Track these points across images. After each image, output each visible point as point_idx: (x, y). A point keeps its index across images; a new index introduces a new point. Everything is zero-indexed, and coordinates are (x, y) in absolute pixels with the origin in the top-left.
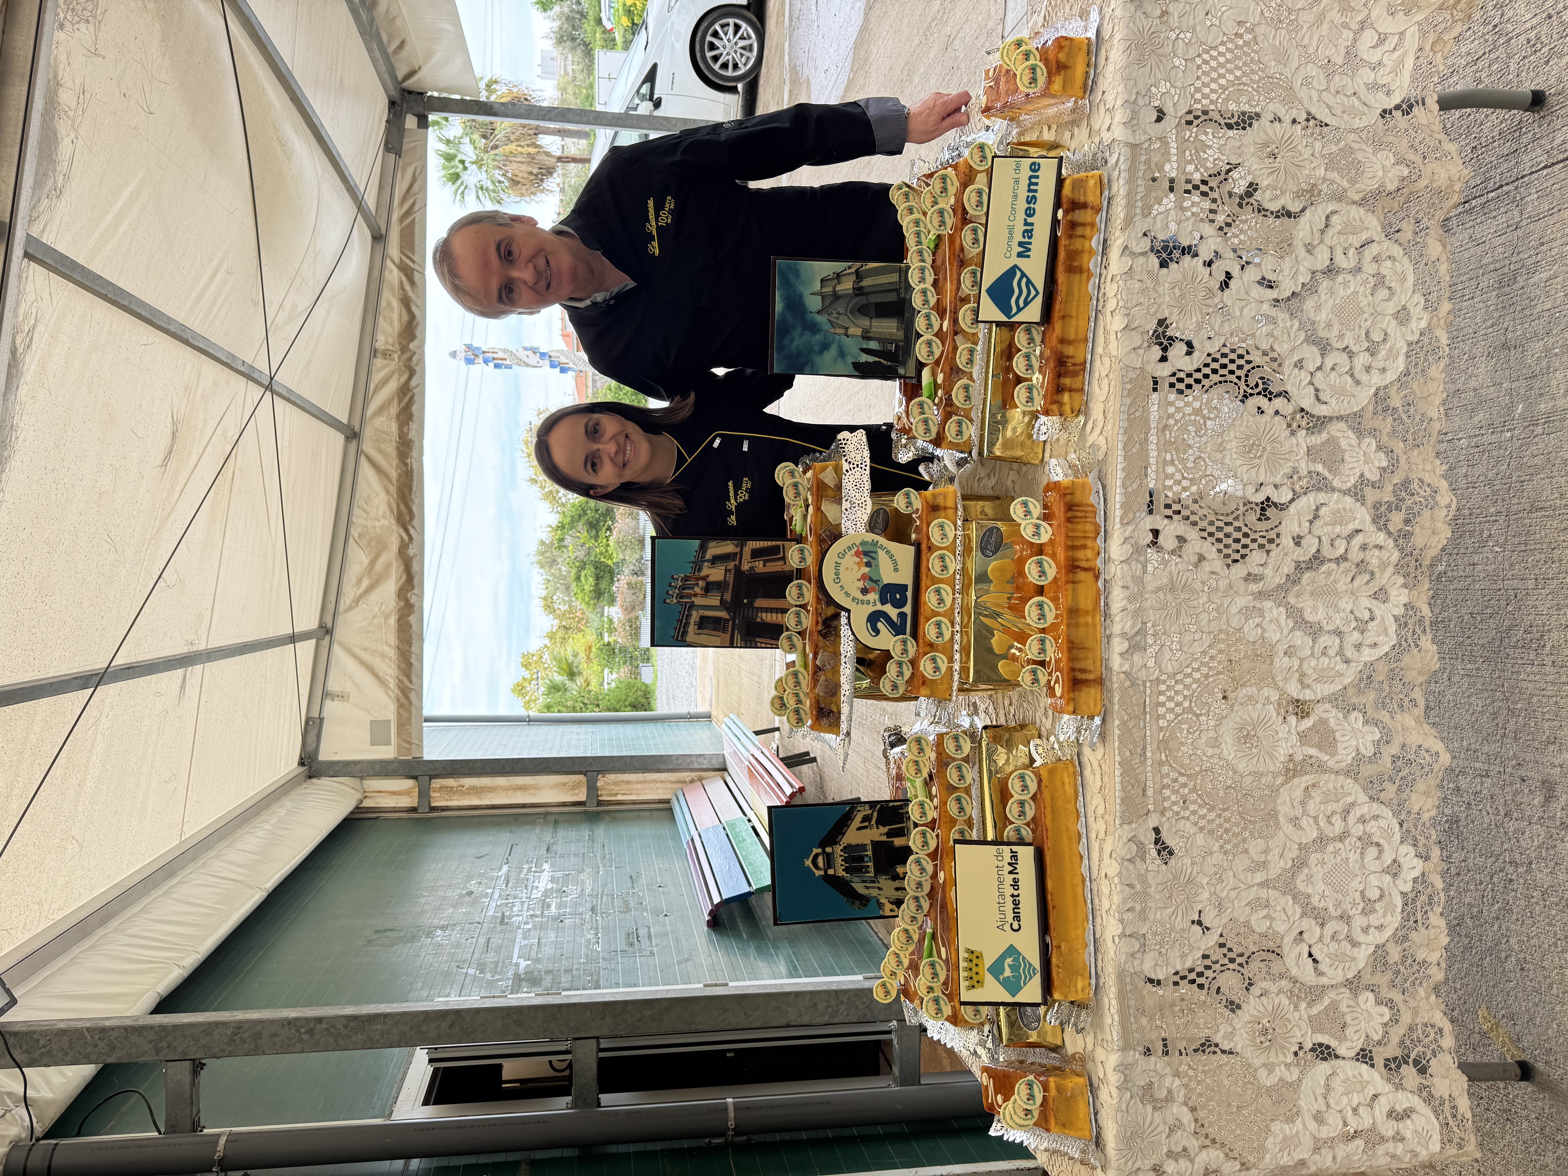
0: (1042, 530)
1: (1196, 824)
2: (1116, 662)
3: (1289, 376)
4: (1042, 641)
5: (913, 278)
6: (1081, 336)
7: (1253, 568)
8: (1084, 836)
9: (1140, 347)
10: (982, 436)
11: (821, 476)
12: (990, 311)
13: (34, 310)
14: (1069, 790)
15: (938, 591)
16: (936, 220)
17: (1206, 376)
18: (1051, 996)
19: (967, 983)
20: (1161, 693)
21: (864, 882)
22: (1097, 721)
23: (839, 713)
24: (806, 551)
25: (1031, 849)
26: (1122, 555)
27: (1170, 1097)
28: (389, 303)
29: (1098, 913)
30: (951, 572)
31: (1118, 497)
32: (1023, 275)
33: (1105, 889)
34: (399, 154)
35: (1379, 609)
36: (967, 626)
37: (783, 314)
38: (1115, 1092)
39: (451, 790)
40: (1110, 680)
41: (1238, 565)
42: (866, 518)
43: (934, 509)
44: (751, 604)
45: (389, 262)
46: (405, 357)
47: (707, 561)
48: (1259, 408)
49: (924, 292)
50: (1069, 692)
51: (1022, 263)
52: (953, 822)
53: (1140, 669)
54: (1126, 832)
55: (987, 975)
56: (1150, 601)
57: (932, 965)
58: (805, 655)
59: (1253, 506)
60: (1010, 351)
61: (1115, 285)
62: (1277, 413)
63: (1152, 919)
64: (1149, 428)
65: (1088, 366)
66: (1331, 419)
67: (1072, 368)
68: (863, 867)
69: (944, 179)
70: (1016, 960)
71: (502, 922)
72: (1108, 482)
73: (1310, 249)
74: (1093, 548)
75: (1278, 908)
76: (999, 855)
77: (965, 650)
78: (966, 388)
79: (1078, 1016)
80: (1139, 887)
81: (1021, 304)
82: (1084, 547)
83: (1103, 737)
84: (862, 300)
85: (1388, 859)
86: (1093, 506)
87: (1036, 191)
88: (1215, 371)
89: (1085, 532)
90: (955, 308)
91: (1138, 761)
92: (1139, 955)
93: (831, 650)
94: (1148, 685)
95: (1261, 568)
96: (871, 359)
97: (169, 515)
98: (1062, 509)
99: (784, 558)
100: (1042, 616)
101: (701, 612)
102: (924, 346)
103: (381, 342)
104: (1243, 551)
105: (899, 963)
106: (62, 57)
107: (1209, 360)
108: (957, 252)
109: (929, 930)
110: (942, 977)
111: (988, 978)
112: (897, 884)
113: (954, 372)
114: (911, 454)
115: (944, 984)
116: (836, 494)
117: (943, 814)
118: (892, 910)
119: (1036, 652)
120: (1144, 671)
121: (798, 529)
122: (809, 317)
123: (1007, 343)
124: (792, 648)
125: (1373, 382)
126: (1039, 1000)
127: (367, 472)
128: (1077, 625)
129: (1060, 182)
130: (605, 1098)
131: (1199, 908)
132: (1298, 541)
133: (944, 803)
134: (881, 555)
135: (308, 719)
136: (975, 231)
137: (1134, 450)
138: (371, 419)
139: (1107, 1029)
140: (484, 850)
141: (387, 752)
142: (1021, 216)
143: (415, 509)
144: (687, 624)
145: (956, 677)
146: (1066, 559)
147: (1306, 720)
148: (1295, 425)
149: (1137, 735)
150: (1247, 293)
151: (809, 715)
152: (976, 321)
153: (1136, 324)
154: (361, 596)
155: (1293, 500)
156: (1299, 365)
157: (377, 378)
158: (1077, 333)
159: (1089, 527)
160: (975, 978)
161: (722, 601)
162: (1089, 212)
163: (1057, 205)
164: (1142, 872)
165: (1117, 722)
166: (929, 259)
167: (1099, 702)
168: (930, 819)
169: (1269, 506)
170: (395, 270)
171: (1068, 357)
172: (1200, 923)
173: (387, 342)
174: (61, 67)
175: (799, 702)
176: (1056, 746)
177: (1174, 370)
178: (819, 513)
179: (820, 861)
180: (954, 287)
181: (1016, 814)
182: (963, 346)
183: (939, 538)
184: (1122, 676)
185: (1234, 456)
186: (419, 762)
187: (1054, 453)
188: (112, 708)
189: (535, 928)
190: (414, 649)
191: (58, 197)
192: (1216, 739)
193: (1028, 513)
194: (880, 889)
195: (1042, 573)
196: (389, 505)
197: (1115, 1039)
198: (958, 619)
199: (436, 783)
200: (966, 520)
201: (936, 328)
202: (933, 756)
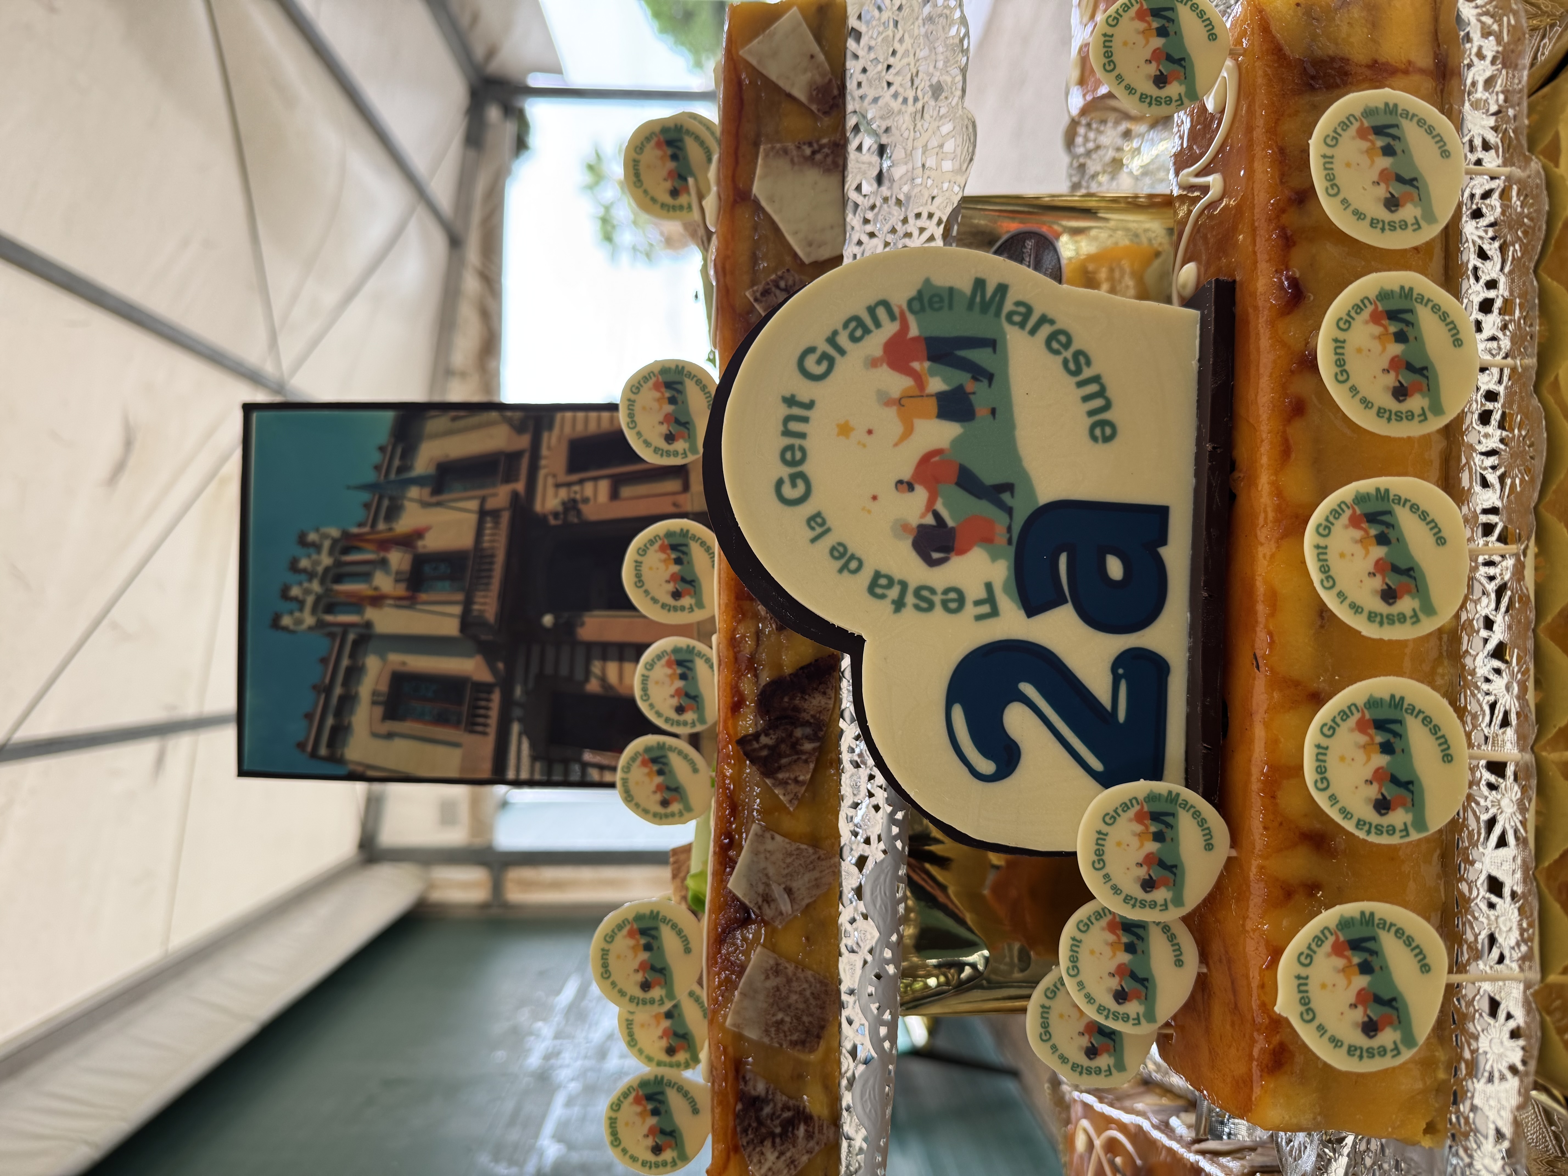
28: (466, 316)
34: (481, 149)
44: (565, 630)
45: (467, 270)
47: (417, 482)
93: (800, 824)
101: (397, 660)
103: (457, 360)
116: (823, 123)
140: (551, 964)
144: (348, 701)
151: (706, 1119)
161: (466, 621)
170: (474, 278)
173: (463, 361)
199: (511, 874)
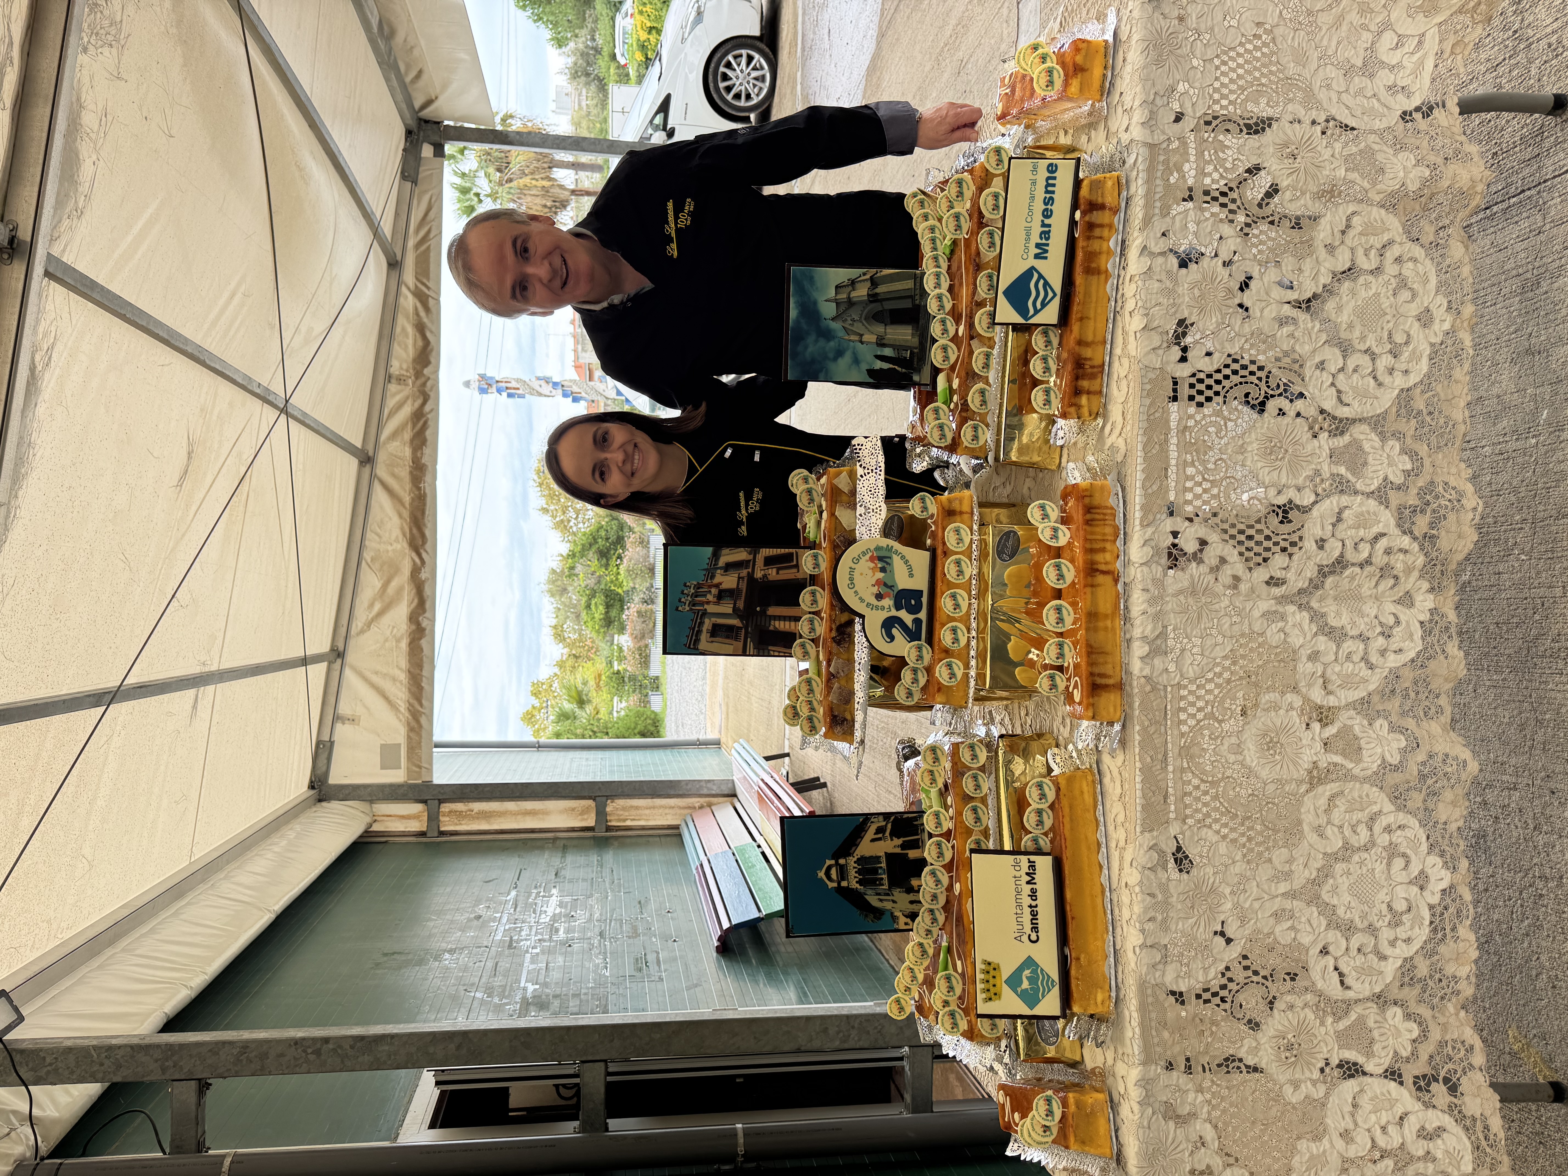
0: (1060, 534)
1: (1218, 832)
2: (1136, 666)
3: (1311, 377)
4: (1060, 646)
5: (929, 283)
6: (1099, 338)
7: (1275, 571)
8: (1104, 846)
9: (1159, 347)
10: (998, 442)
11: (835, 481)
12: (1007, 313)
13: (53, 329)
14: (1088, 799)
15: (954, 597)
16: (952, 224)
17: (1227, 377)
18: (1070, 1009)
19: (984, 996)
20: (1182, 698)
21: (878, 894)
22: (1117, 727)
23: (853, 721)
24: (820, 557)
25: (1049, 860)
26: (1142, 557)
27: (1193, 1115)
28: (404, 329)
29: (1119, 924)
30: (967, 577)
31: (1137, 498)
32: (1041, 276)
33: (1125, 899)
34: (415, 182)
35: (1405, 614)
36: (983, 631)
37: (797, 321)
38: (1136, 1108)
39: (460, 815)
40: (1131, 685)
41: (1260, 569)
42: (880, 523)
43: (950, 513)
44: (763, 612)
45: (404, 289)
46: (419, 382)
47: (720, 568)
48: (1280, 410)
49: (939, 297)
50: (1088, 697)
51: (1039, 264)
52: (969, 832)
53: (1161, 674)
54: (1147, 839)
55: (1005, 987)
56: (1171, 604)
57: (948, 978)
58: (818, 663)
59: (1276, 508)
60: (1026, 355)
61: (1134, 286)
62: (1298, 415)
63: (1173, 929)
64: (1169, 429)
65: (1106, 368)
66: (1354, 421)
67: (1090, 370)
68: (877, 879)
69: (960, 183)
70: (1034, 972)
71: (510, 946)
72: (1128, 484)
73: (1330, 249)
74: (1112, 552)
75: (1303, 919)
76: (1017, 864)
77: (981, 656)
78: (982, 392)
79: (1098, 1030)
80: (1160, 896)
81: (1039, 306)
82: (1103, 550)
83: (1123, 743)
84: (877, 307)
85: (1415, 870)
86: (1112, 508)
87: (1053, 192)
88: (1235, 372)
89: (1104, 534)
90: (971, 312)
91: (1159, 767)
92: (1161, 966)
93: (845, 656)
94: (1169, 689)
95: (1284, 572)
96: (886, 366)
97: (183, 535)
98: (1081, 512)
99: (797, 566)
100: (1060, 620)
101: (714, 620)
102: (939, 351)
103: (396, 367)
104: (1265, 554)
105: (914, 978)
106: (86, 80)
107: (1229, 361)
108: (973, 256)
109: (944, 944)
110: (958, 991)
111: (1006, 990)
112: (912, 897)
113: (970, 377)
114: (925, 464)
115: (960, 998)
116: (851, 499)
117: (959, 825)
118: (906, 924)
119: (1054, 657)
120: (1165, 676)
121: (812, 536)
122: (824, 324)
123: (1023, 348)
124: (805, 656)
125: (1396, 383)
126: (1057, 1013)
127: (380, 496)
128: (1096, 630)
129: (1077, 183)
130: (613, 1123)
131: (1222, 918)
132: (1321, 544)
133: (959, 813)
134: (896, 560)
135: (318, 743)
136: (991, 234)
137: (1154, 451)
138: (384, 444)
139: (1128, 1042)
140: (493, 875)
141: (397, 776)
142: (1038, 217)
143: (427, 533)
144: (699, 632)
145: (972, 683)
146: (1085, 562)
147: (1330, 727)
148: (1317, 427)
149: (1158, 741)
150: (1267, 294)
151: (823, 723)
152: (994, 324)
153: (1155, 324)
154: (372, 620)
155: (1315, 502)
156: (1321, 366)
157: (391, 403)
158: (1095, 335)
159: (1108, 530)
160: (993, 990)
161: (734, 609)
162: (1107, 213)
163: (1075, 206)
164: (1164, 881)
165: (1137, 728)
166: (944, 265)
167: (1119, 708)
168: (945, 829)
169: (1291, 509)
170: (410, 297)
171: (1086, 359)
172: (1222, 934)
173: (401, 368)
174: (84, 89)
175: (812, 709)
176: (1074, 754)
177: (1194, 370)
178: (833, 519)
179: (833, 872)
180: (970, 292)
181: (1034, 824)
182: (979, 351)
183: (954, 543)
184: (1143, 680)
185: (1256, 458)
186: (428, 785)
187: (1072, 457)
188: (124, 727)
189: (543, 952)
190: (424, 673)
191: (79, 218)
192: (1238, 745)
193: (1045, 516)
194: (894, 902)
195: (1061, 577)
196: (402, 529)
197: (1137, 1053)
198: (974, 625)
199: (446, 807)
200: (982, 525)
201: (952, 333)
202: (948, 765)
